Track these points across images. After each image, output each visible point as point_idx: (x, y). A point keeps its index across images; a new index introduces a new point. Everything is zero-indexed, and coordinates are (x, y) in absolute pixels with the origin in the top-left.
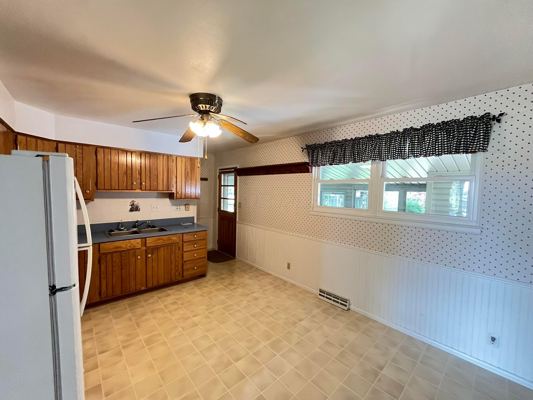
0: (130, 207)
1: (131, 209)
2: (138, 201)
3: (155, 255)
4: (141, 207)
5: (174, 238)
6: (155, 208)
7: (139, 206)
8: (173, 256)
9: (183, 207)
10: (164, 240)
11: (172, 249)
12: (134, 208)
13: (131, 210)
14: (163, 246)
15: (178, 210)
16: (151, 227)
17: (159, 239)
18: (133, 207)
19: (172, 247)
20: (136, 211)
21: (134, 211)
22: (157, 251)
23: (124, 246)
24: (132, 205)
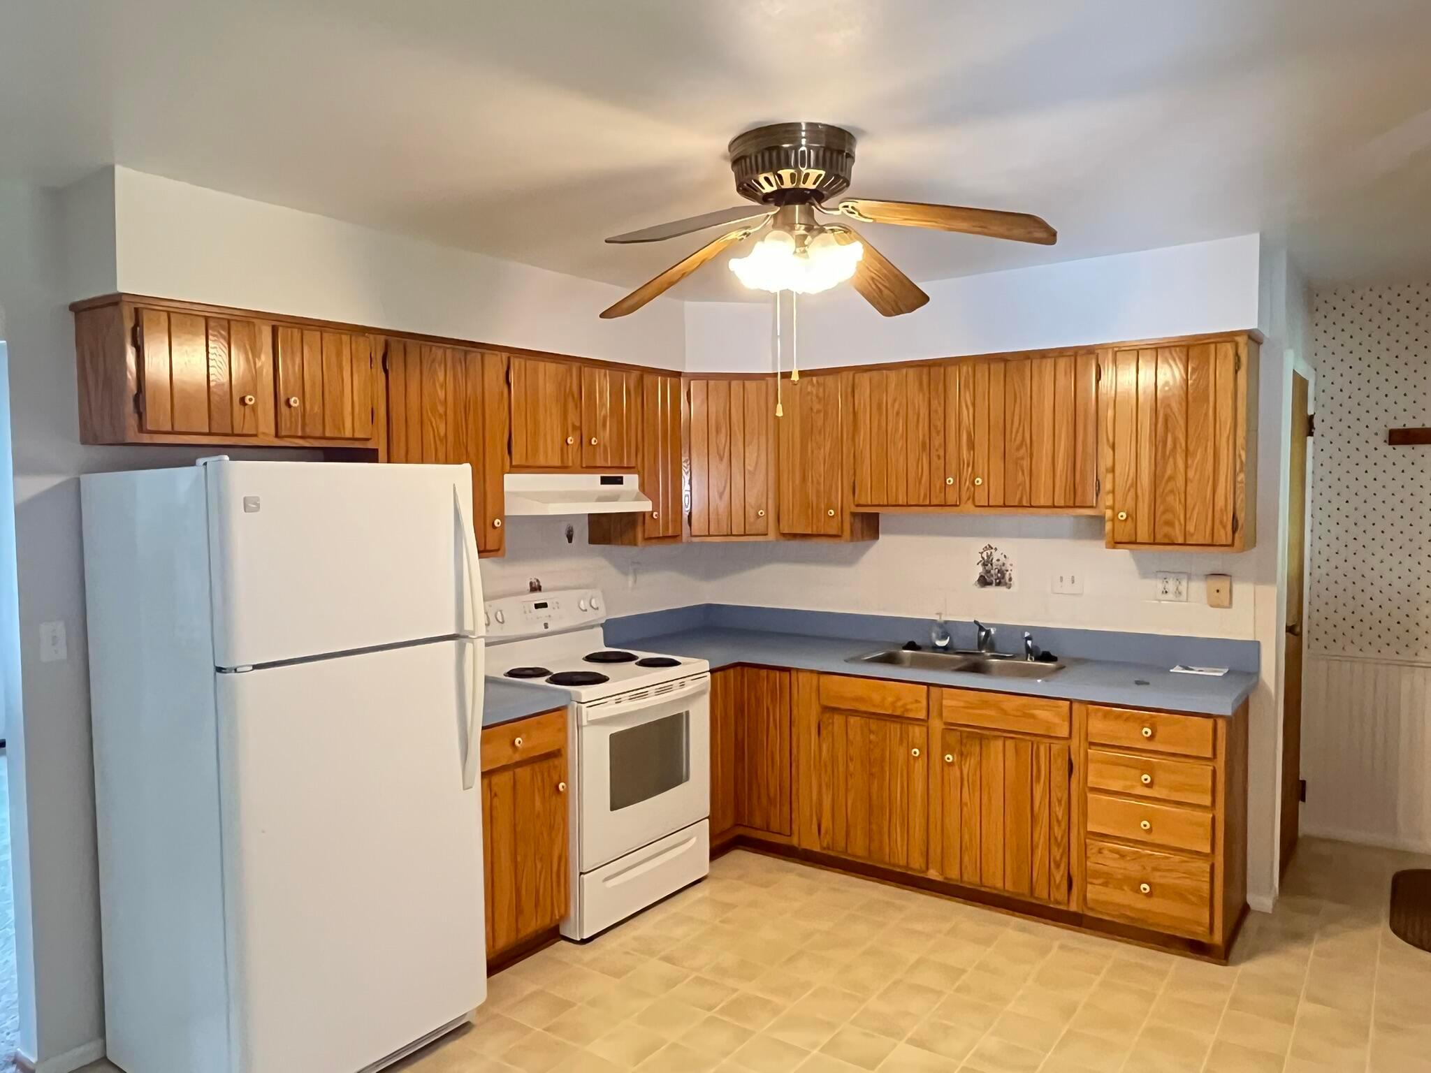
0: (980, 569)
1: (982, 577)
2: (1009, 551)
3: (970, 764)
4: (1014, 573)
5: (1044, 714)
6: (1067, 580)
7: (1009, 569)
8: (1039, 790)
9: (1198, 588)
10: (1005, 712)
11: (1035, 756)
12: (992, 577)
13: (984, 581)
14: (1006, 735)
15: (1170, 596)
16: (1038, 659)
17: (985, 704)
18: (988, 572)
19: (1038, 748)
20: (998, 584)
21: (990, 584)
22: (978, 749)
23: (876, 698)
24: (985, 565)
